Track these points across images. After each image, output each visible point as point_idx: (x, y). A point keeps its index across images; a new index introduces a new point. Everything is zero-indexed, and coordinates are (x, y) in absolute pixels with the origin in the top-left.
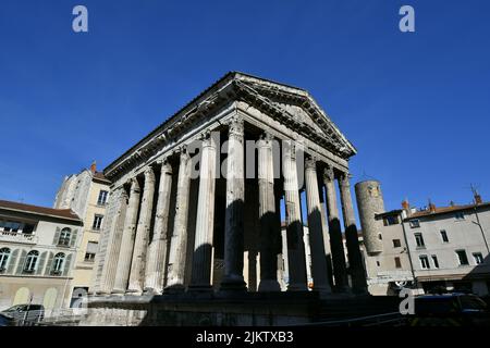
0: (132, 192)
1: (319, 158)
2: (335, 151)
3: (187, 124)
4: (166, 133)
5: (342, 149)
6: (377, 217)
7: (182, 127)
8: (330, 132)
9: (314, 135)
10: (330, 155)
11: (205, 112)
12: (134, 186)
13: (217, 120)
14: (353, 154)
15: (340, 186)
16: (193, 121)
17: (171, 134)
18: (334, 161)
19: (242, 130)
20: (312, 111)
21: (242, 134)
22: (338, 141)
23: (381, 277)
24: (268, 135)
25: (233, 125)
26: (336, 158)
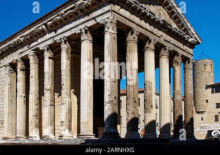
0: (18, 70)
1: (172, 48)
2: (185, 42)
3: (65, 19)
4: (46, 25)
5: (190, 40)
6: (207, 87)
7: (61, 21)
8: (183, 26)
9: (170, 30)
10: (181, 45)
11: (82, 11)
12: (20, 66)
13: (94, 18)
14: (198, 43)
15: (184, 69)
16: (71, 17)
17: (51, 27)
18: (183, 50)
19: (115, 29)
20: (170, 9)
21: (116, 32)
22: (188, 34)
23: (203, 127)
24: (135, 32)
25: (108, 25)
26: (185, 48)
